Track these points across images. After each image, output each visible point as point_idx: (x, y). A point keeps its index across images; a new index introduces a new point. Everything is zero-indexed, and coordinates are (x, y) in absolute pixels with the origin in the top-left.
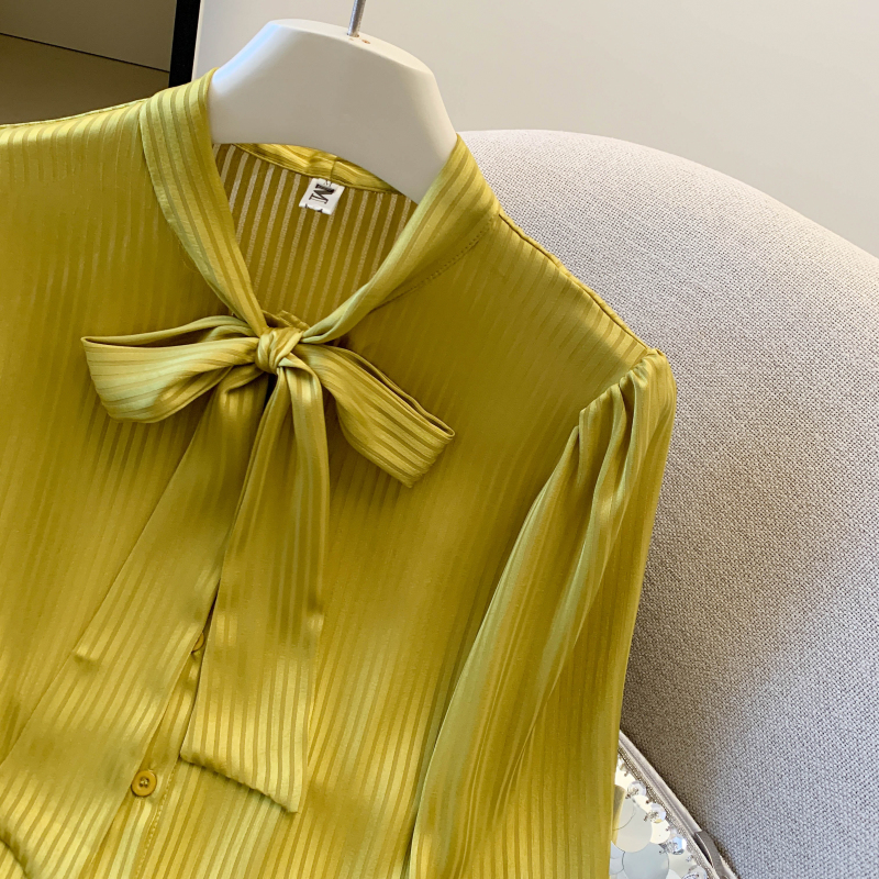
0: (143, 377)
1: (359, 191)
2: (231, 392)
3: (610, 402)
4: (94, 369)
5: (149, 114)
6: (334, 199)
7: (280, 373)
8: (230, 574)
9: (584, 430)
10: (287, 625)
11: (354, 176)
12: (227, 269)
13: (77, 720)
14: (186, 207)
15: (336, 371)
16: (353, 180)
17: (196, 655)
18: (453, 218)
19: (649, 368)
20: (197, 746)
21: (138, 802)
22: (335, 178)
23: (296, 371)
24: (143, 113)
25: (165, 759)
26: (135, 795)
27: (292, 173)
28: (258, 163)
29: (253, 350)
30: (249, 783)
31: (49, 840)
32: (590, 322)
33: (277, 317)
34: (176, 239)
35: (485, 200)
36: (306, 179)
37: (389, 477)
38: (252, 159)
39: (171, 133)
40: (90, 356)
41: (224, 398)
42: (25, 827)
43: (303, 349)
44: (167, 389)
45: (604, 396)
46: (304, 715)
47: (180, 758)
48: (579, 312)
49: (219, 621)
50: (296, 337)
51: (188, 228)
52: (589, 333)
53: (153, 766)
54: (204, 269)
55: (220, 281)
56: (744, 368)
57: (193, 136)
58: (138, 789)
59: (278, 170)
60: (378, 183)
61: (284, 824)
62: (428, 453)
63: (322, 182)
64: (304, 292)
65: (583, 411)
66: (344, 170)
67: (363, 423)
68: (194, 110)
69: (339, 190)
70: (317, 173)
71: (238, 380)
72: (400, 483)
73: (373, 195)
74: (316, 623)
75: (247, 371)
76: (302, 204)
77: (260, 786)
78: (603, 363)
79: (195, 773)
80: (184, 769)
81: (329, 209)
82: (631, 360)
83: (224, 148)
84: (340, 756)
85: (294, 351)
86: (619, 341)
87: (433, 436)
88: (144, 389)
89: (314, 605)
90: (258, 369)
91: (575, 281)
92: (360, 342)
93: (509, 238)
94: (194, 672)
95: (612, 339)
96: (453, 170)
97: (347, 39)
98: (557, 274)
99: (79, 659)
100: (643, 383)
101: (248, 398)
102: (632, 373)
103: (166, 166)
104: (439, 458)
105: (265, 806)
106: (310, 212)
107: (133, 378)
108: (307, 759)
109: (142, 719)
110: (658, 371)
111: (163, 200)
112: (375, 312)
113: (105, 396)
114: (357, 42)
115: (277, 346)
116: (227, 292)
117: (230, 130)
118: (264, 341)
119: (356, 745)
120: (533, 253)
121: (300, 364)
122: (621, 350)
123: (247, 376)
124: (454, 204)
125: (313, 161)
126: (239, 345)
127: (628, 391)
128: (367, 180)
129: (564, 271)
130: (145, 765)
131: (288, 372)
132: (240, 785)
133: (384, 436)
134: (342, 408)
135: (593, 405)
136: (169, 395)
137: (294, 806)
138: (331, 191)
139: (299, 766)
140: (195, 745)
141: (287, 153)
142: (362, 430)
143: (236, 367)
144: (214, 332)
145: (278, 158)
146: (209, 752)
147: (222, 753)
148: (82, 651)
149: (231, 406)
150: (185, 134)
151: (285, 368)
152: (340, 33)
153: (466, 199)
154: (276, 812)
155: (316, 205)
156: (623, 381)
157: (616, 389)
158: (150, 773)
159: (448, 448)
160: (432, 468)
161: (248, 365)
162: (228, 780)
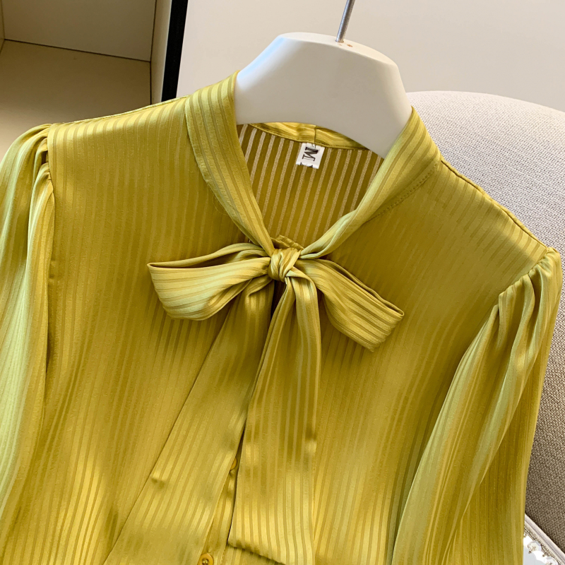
0: (194, 290)
1: (335, 150)
2: (251, 295)
3: (523, 288)
4: (157, 286)
5: (192, 107)
6: (319, 156)
7: (288, 282)
8: (253, 416)
9: (503, 307)
10: (292, 448)
11: (333, 140)
12: (248, 212)
13: (156, 522)
14: (219, 171)
15: (323, 276)
16: (331, 142)
17: (234, 473)
18: (410, 166)
19: (551, 263)
20: (239, 536)
22: (318, 142)
23: (299, 279)
24: (187, 106)
25: (218, 545)
27: (287, 141)
28: (263, 135)
29: (267, 266)
30: (276, 559)
32: (506, 232)
33: (278, 241)
34: (211, 193)
35: (432, 152)
36: (297, 144)
38: (259, 133)
39: (208, 119)
40: (154, 277)
41: (247, 299)
43: (301, 263)
44: (213, 297)
45: (518, 283)
46: (309, 510)
47: (228, 544)
48: (499, 226)
49: (248, 450)
50: (296, 255)
51: (221, 186)
52: (507, 240)
53: (210, 551)
54: (228, 210)
55: (244, 220)
57: (225, 121)
59: (278, 138)
60: (348, 143)
62: (386, 328)
63: (309, 145)
64: (296, 220)
65: (502, 294)
66: (323, 135)
67: (343, 311)
68: (225, 103)
69: (321, 150)
70: (306, 138)
71: (257, 287)
72: (363, 348)
73: (345, 151)
74: (312, 447)
75: (262, 280)
76: (298, 163)
78: (516, 260)
79: (238, 553)
80: (231, 551)
81: (316, 166)
82: (537, 257)
83: (240, 127)
84: (334, 535)
85: (296, 266)
86: (527, 244)
87: (391, 316)
88: (197, 298)
89: (310, 435)
90: (269, 278)
91: (496, 204)
93: (449, 176)
94: (231, 485)
95: (522, 244)
96: (409, 132)
97: (337, 45)
98: (483, 200)
99: (155, 481)
100: (548, 274)
101: (262, 298)
102: (539, 267)
103: (204, 143)
104: (393, 331)
106: (301, 166)
107: (187, 291)
109: (201, 519)
110: (557, 264)
111: (202, 166)
113: (166, 304)
114: (344, 46)
115: (284, 262)
116: (250, 228)
117: (247, 115)
118: (275, 259)
119: (344, 528)
120: (465, 187)
121: (300, 274)
122: (529, 251)
123: (262, 284)
124: (411, 156)
125: (299, 130)
126: (257, 264)
127: (536, 280)
128: (341, 142)
129: (487, 197)
130: (206, 550)
131: (293, 281)
132: (269, 561)
133: (356, 319)
134: (330, 302)
135: (510, 290)
136: (213, 301)
138: (316, 152)
139: (309, 546)
140: (237, 535)
141: (281, 126)
142: (342, 315)
143: (255, 279)
144: (239, 255)
145: (278, 130)
146: (248, 539)
147: (256, 539)
148: (156, 475)
149: (253, 305)
150: (219, 122)
151: (290, 278)
152: (330, 40)
153: (420, 152)
155: (307, 163)
156: (532, 273)
157: (527, 278)
158: (208, 556)
159: (400, 324)
160: (388, 338)
161: (263, 276)
162: (260, 557)
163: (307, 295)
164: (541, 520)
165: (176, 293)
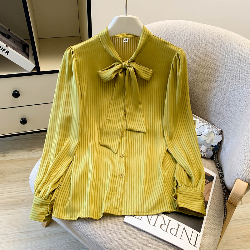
0: (108, 74)
1: (131, 38)
2: (120, 73)
3: (176, 57)
4: (100, 75)
5: (100, 35)
6: (128, 40)
7: (127, 67)
8: (126, 101)
9: (173, 63)
10: (136, 107)
11: (129, 36)
12: (116, 55)
14: (108, 47)
15: (134, 65)
16: (129, 37)
17: (125, 115)
18: (146, 37)
19: (180, 50)
20: (129, 127)
21: (122, 137)
22: (127, 37)
23: (129, 66)
24: (99, 35)
25: (124, 130)
26: (122, 136)
27: (121, 38)
28: (115, 39)
29: (122, 66)
30: (138, 131)
31: (112, 144)
32: (169, 46)
33: (124, 60)
34: (107, 52)
35: (149, 33)
36: (123, 39)
37: (145, 80)
38: (114, 38)
39: (104, 37)
40: (99, 73)
41: (119, 74)
42: (108, 144)
43: (129, 63)
44: (112, 74)
45: (174, 57)
46: (143, 120)
47: (127, 130)
48: (167, 45)
49: (126, 109)
50: (127, 62)
51: (109, 50)
52: (170, 48)
54: (112, 55)
56: (196, 49)
57: (107, 36)
58: (122, 135)
59: (119, 38)
60: (133, 36)
61: (144, 135)
62: (151, 74)
63: (125, 38)
64: (126, 55)
66: (128, 36)
67: (140, 72)
68: (106, 33)
69: (128, 39)
70: (124, 37)
71: (121, 71)
72: (147, 81)
73: (133, 38)
74: (141, 106)
75: (122, 69)
76: (124, 42)
77: (139, 131)
78: (172, 52)
79: (129, 131)
80: (128, 131)
81: (127, 42)
82: (177, 50)
83: (110, 37)
85: (128, 64)
86: (174, 48)
87: (151, 71)
88: (109, 75)
89: (140, 103)
90: (123, 69)
91: (166, 41)
92: (136, 60)
93: (154, 38)
94: (125, 118)
95: (173, 48)
96: (144, 30)
97: (125, 16)
98: (163, 41)
99: (109, 120)
100: (179, 53)
101: (123, 74)
102: (178, 52)
103: (104, 42)
104: (152, 75)
105: (141, 134)
106: (125, 43)
107: (107, 74)
108: (145, 125)
109: (119, 125)
110: (181, 51)
111: (104, 47)
112: (137, 55)
113: (102, 79)
114: (127, 16)
115: (125, 64)
116: (117, 58)
117: (111, 34)
118: (123, 64)
120: (158, 39)
121: (129, 65)
122: (175, 49)
124: (145, 35)
125: (123, 36)
126: (120, 65)
127: (178, 55)
128: (132, 36)
129: (164, 40)
130: (122, 132)
132: (136, 132)
133: (144, 74)
134: (137, 70)
135: (173, 59)
136: (112, 75)
137: (145, 132)
138: (127, 39)
141: (119, 35)
143: (120, 69)
144: (116, 65)
145: (118, 37)
146: (131, 128)
148: (108, 118)
149: (121, 75)
150: (106, 37)
151: (127, 66)
152: (124, 16)
153: (147, 34)
154: (143, 134)
155: (125, 42)
156: (177, 54)
157: (176, 55)
158: (123, 133)
159: (153, 73)
160: (152, 77)
161: (121, 68)
162: (134, 131)
163: (131, 69)
164: (199, 115)
165: (104, 76)
